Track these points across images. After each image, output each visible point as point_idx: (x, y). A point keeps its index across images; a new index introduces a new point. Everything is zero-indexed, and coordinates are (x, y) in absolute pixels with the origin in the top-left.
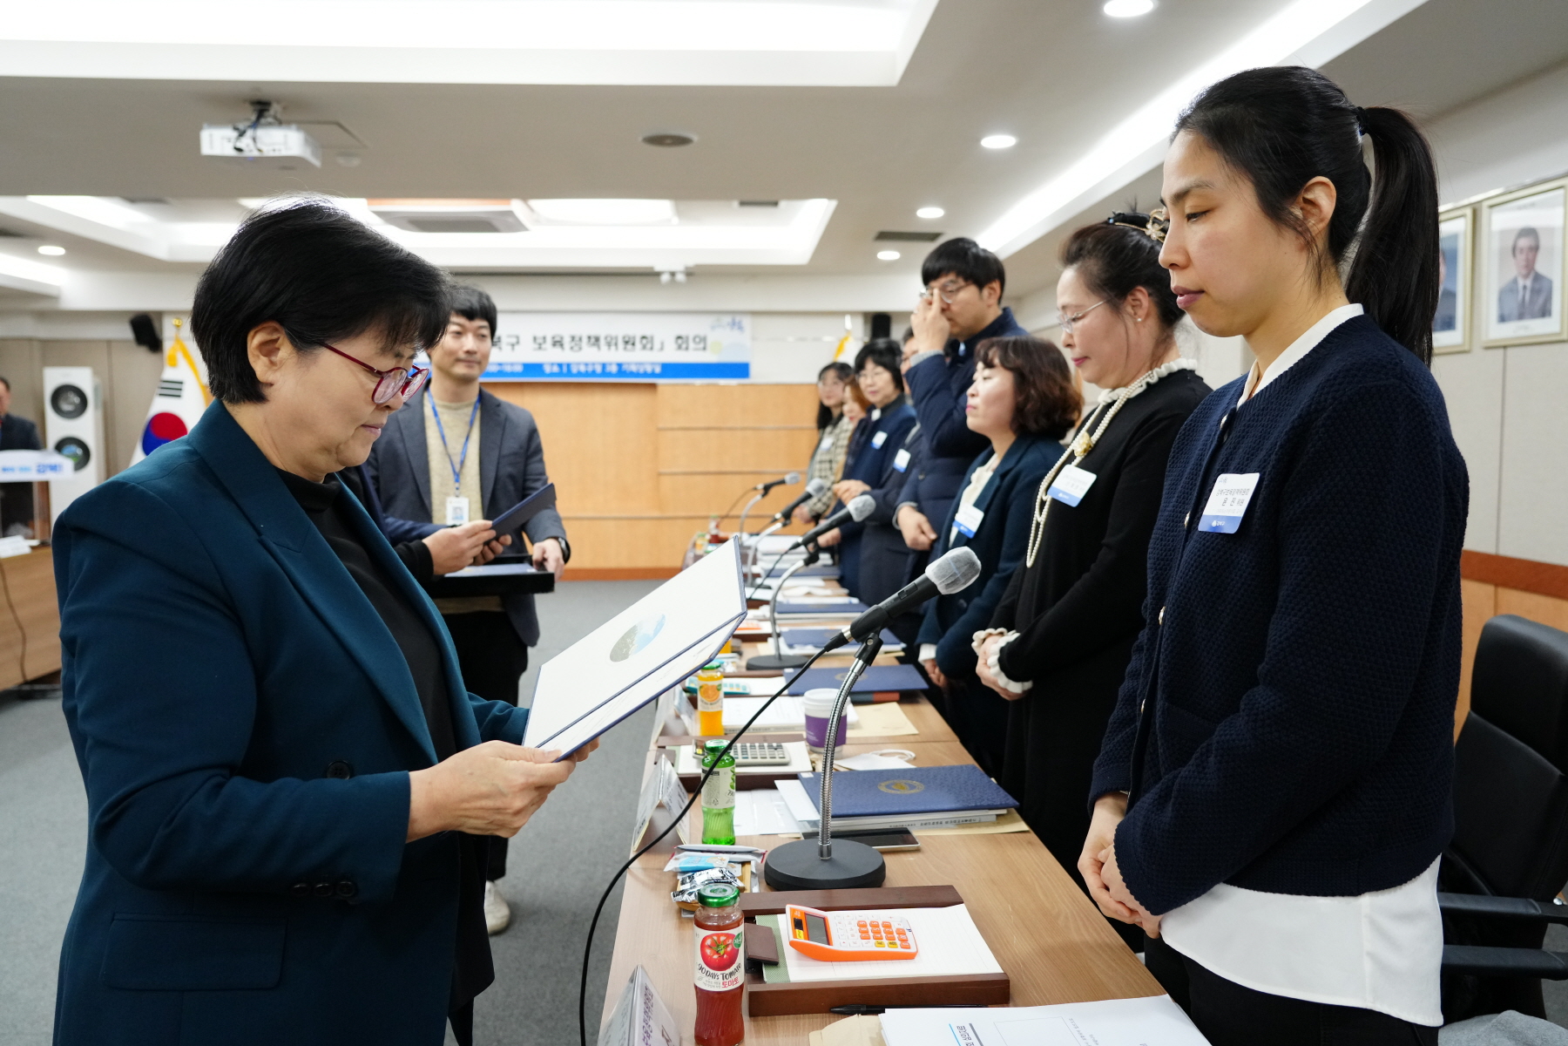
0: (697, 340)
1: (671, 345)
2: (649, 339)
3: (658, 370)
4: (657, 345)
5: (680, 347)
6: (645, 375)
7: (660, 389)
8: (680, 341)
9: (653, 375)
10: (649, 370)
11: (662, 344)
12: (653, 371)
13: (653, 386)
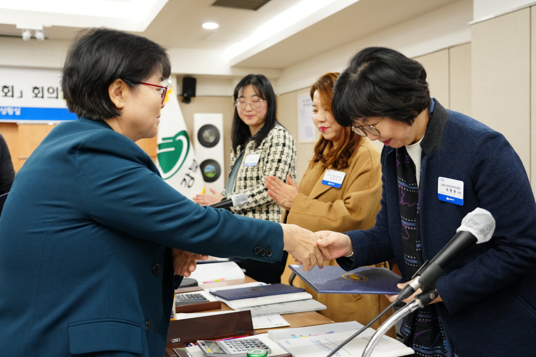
0: (51, 90)
1: (29, 94)
2: (10, 89)
3: (18, 113)
4: (17, 93)
5: (36, 96)
6: (7, 116)
7: (20, 127)
8: (36, 91)
9: (14, 116)
10: (11, 113)
11: (21, 92)
12: (14, 113)
13: (15, 125)
